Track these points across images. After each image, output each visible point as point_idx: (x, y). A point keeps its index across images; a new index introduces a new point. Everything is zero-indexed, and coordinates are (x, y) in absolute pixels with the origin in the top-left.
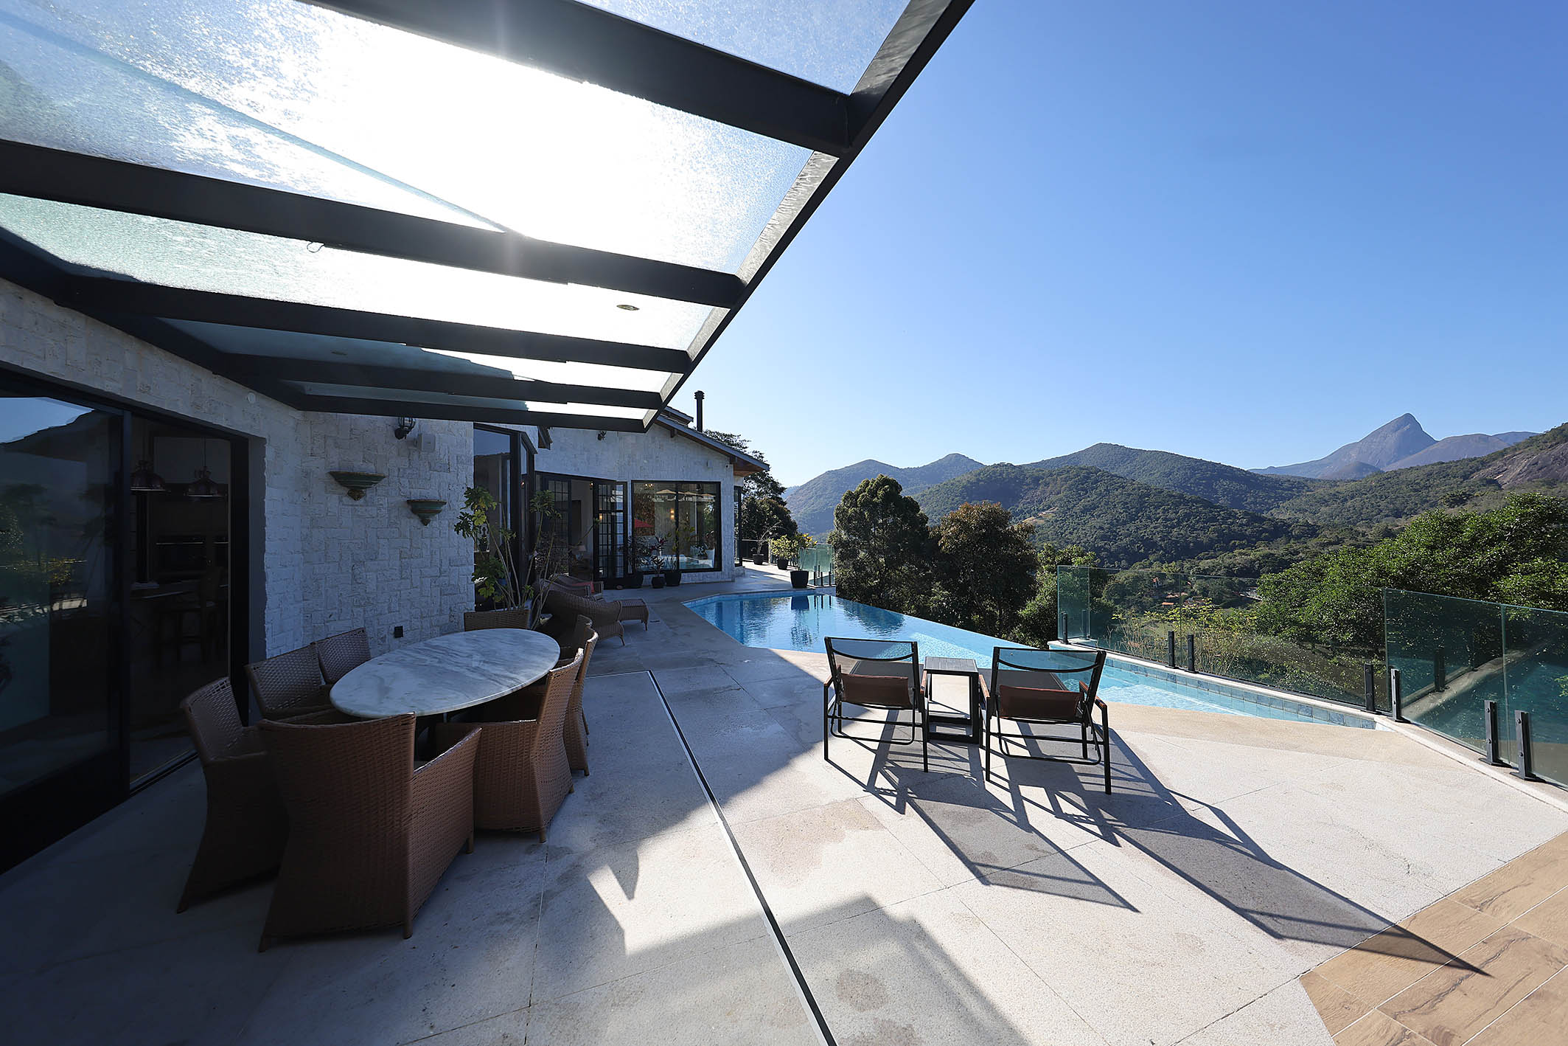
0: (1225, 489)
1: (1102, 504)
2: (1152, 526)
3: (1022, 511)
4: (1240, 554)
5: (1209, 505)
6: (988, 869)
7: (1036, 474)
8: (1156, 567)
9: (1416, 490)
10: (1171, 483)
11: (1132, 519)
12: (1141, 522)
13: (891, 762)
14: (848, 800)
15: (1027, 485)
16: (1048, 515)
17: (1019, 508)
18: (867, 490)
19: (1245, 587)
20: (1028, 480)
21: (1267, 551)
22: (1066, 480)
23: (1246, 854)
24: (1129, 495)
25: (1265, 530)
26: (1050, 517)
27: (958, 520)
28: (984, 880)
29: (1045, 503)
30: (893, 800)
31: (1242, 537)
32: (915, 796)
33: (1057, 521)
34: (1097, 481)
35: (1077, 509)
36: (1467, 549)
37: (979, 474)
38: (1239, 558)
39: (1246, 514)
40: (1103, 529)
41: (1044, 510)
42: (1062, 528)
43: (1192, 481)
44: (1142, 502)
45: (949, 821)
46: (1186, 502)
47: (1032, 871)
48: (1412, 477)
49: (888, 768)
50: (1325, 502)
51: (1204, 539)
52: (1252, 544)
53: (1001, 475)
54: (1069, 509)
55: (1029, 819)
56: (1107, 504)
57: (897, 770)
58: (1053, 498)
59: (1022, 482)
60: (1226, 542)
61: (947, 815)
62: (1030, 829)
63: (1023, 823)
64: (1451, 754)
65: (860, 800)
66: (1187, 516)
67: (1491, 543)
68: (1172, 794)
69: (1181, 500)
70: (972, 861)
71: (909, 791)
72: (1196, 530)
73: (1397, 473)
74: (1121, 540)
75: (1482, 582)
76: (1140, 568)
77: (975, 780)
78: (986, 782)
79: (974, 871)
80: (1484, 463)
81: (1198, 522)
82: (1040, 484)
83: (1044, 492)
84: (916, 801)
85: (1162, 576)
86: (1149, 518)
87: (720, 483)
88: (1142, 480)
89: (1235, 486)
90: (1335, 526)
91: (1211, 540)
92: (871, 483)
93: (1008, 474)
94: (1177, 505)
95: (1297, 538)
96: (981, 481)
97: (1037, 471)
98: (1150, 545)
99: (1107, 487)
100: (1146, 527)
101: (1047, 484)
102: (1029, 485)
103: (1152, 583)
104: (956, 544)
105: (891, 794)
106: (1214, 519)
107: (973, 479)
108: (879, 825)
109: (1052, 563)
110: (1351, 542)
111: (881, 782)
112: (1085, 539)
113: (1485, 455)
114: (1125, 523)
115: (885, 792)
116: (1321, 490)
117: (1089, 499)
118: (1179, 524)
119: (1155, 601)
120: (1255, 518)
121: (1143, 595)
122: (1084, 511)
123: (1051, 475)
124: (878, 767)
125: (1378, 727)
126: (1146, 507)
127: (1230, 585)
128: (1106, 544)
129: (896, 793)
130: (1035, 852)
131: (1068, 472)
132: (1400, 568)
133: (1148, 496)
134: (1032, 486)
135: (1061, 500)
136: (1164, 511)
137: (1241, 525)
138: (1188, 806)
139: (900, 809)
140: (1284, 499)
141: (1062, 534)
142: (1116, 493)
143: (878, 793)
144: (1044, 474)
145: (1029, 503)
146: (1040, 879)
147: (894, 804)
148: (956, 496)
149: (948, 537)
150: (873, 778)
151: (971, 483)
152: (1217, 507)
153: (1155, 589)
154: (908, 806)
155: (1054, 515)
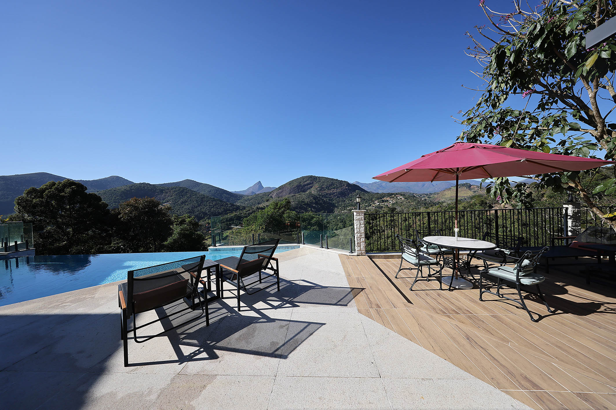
0: (225, 197)
1: (189, 200)
2: (206, 208)
4: (229, 215)
5: (221, 201)
6: (280, 350)
7: (162, 189)
8: (207, 221)
9: (261, 198)
10: (211, 194)
11: (199, 206)
12: (202, 206)
13: (182, 334)
14: (173, 380)
19: (230, 224)
20: (158, 191)
21: (235, 214)
22: (175, 191)
23: (319, 288)
24: (198, 198)
25: (235, 208)
27: (131, 205)
28: (283, 357)
29: (166, 200)
30: (204, 355)
31: (230, 210)
32: (214, 343)
34: (187, 193)
35: (179, 202)
36: (279, 209)
38: (229, 216)
39: (230, 204)
40: (189, 209)
41: (165, 203)
42: (173, 210)
43: (217, 194)
44: (202, 200)
45: (243, 342)
46: (215, 200)
47: (291, 337)
48: (261, 195)
49: (184, 338)
50: (246, 201)
51: (220, 211)
52: (232, 212)
53: (143, 187)
54: (176, 202)
55: (269, 316)
56: (190, 200)
57: (190, 336)
58: (169, 198)
59: (155, 191)
60: (226, 212)
61: (239, 339)
62: (274, 320)
63: (271, 320)
64: (314, 248)
65: (182, 372)
66: (216, 204)
67: (282, 208)
68: (292, 281)
69: (214, 200)
70: (271, 352)
71: (209, 342)
72: (218, 209)
73: (258, 194)
74: (196, 213)
75: (281, 216)
76: (202, 222)
77: (234, 314)
78: (239, 312)
79: (276, 356)
80: (271, 193)
81: (218, 206)
82: (163, 193)
83: (165, 196)
84: (218, 344)
85: (209, 223)
86: (205, 205)
88: (202, 193)
89: (227, 196)
90: (248, 207)
91: (222, 211)
94: (212, 201)
95: (241, 210)
96: (133, 190)
97: (162, 187)
98: (205, 214)
99: (190, 195)
100: (204, 208)
101: (167, 193)
103: (206, 226)
104: (131, 217)
105: (200, 352)
106: (223, 205)
107: (128, 189)
108: (212, 377)
109: (177, 222)
110: (252, 210)
111: (187, 350)
112: (183, 213)
113: (270, 191)
114: (197, 207)
115: (195, 354)
116: (245, 198)
117: (184, 199)
118: (213, 207)
119: (207, 231)
120: (232, 205)
121: (203, 230)
122: (182, 203)
123: (168, 189)
124: (176, 344)
125: (301, 247)
126: (204, 202)
127: (227, 224)
128: (190, 214)
129: (202, 350)
130: (285, 328)
131: (175, 188)
132: (271, 214)
133: (204, 198)
134: (160, 193)
135: (173, 199)
136: (209, 203)
137: (229, 207)
138: (297, 282)
139: (213, 356)
140: (238, 200)
141: (173, 212)
142: (194, 197)
143: (191, 358)
144: (165, 189)
146: (296, 337)
147: (207, 356)
149: (126, 214)
150: (178, 352)
151: (127, 190)
152: (223, 202)
153: (207, 228)
154: (217, 352)
155: (170, 204)
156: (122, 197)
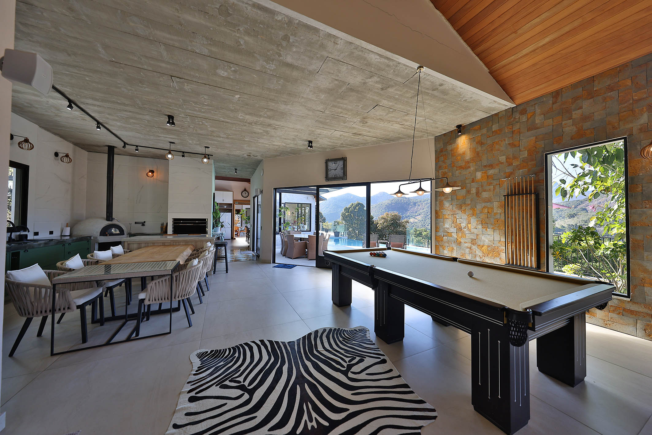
3: (409, 216)
7: (415, 201)
15: (411, 205)
16: (419, 218)
17: (408, 215)
18: (352, 207)
20: (411, 204)
26: (420, 219)
29: (418, 213)
33: (422, 220)
37: (392, 201)
41: (417, 216)
42: (424, 223)
53: (401, 201)
54: (427, 216)
58: (421, 211)
59: (409, 205)
82: (416, 205)
83: (418, 208)
87: (311, 204)
92: (354, 204)
93: (404, 201)
96: (393, 203)
97: (415, 200)
101: (419, 205)
102: (412, 205)
104: (384, 227)
107: (390, 203)
123: (421, 202)
131: (427, 201)
134: (413, 206)
135: (424, 212)
141: (424, 225)
144: (418, 201)
145: (412, 213)
148: (383, 209)
149: (381, 224)
151: (389, 204)
155: (421, 218)
156: (386, 210)
